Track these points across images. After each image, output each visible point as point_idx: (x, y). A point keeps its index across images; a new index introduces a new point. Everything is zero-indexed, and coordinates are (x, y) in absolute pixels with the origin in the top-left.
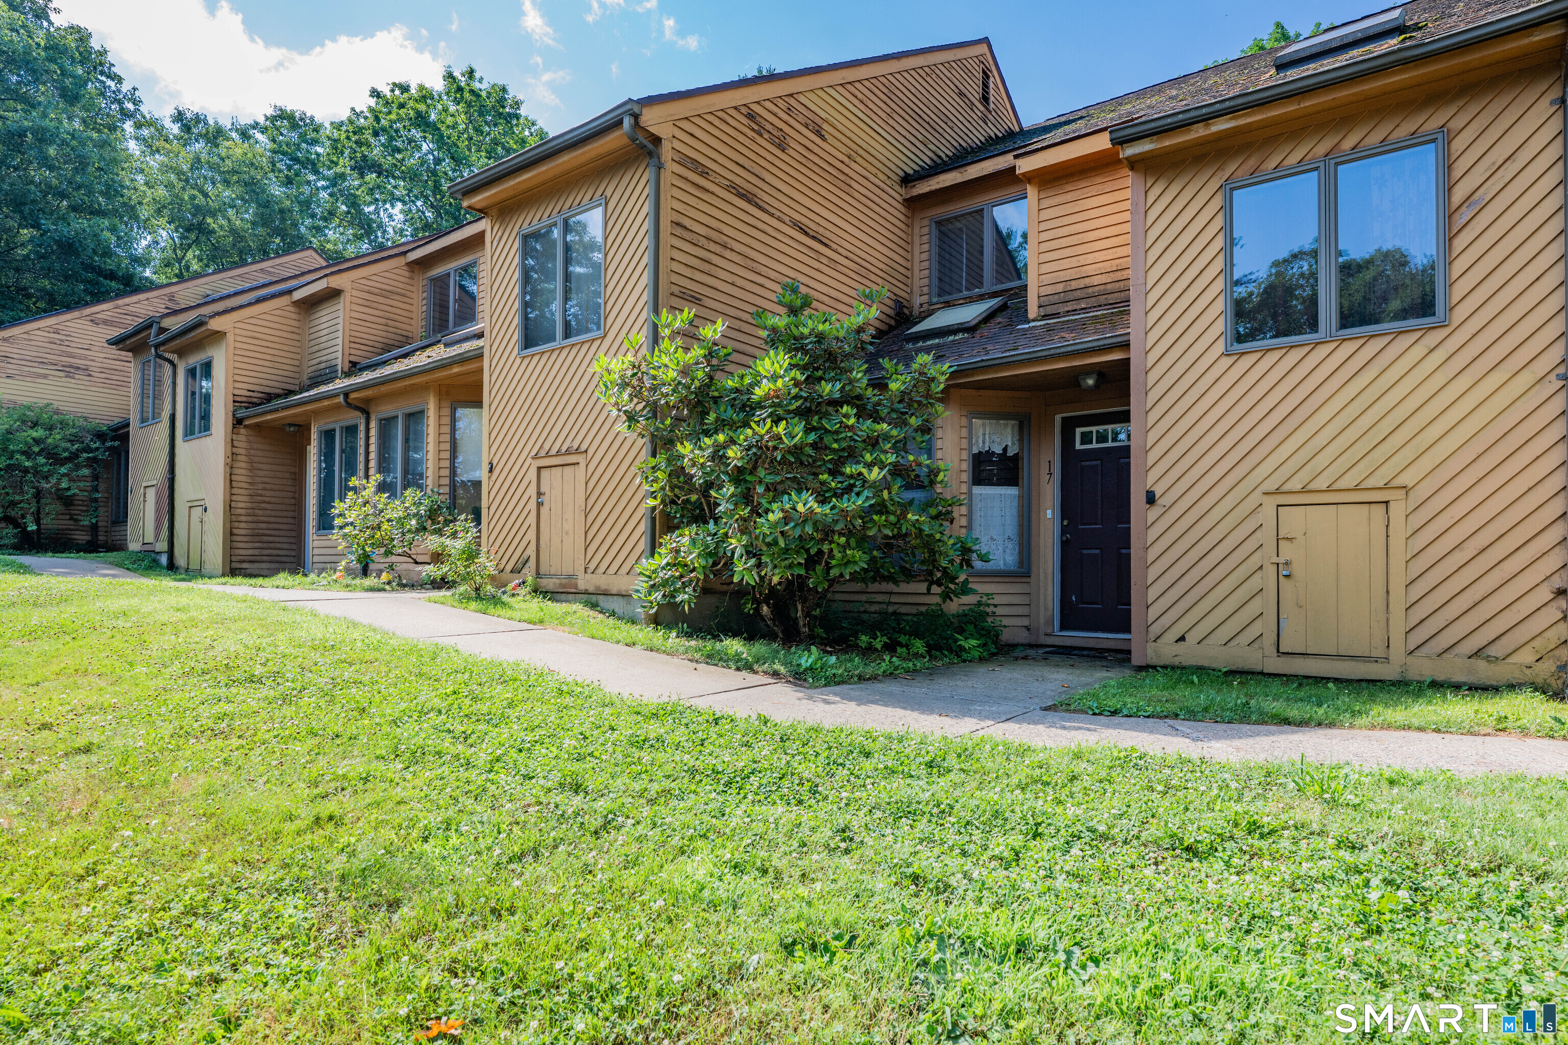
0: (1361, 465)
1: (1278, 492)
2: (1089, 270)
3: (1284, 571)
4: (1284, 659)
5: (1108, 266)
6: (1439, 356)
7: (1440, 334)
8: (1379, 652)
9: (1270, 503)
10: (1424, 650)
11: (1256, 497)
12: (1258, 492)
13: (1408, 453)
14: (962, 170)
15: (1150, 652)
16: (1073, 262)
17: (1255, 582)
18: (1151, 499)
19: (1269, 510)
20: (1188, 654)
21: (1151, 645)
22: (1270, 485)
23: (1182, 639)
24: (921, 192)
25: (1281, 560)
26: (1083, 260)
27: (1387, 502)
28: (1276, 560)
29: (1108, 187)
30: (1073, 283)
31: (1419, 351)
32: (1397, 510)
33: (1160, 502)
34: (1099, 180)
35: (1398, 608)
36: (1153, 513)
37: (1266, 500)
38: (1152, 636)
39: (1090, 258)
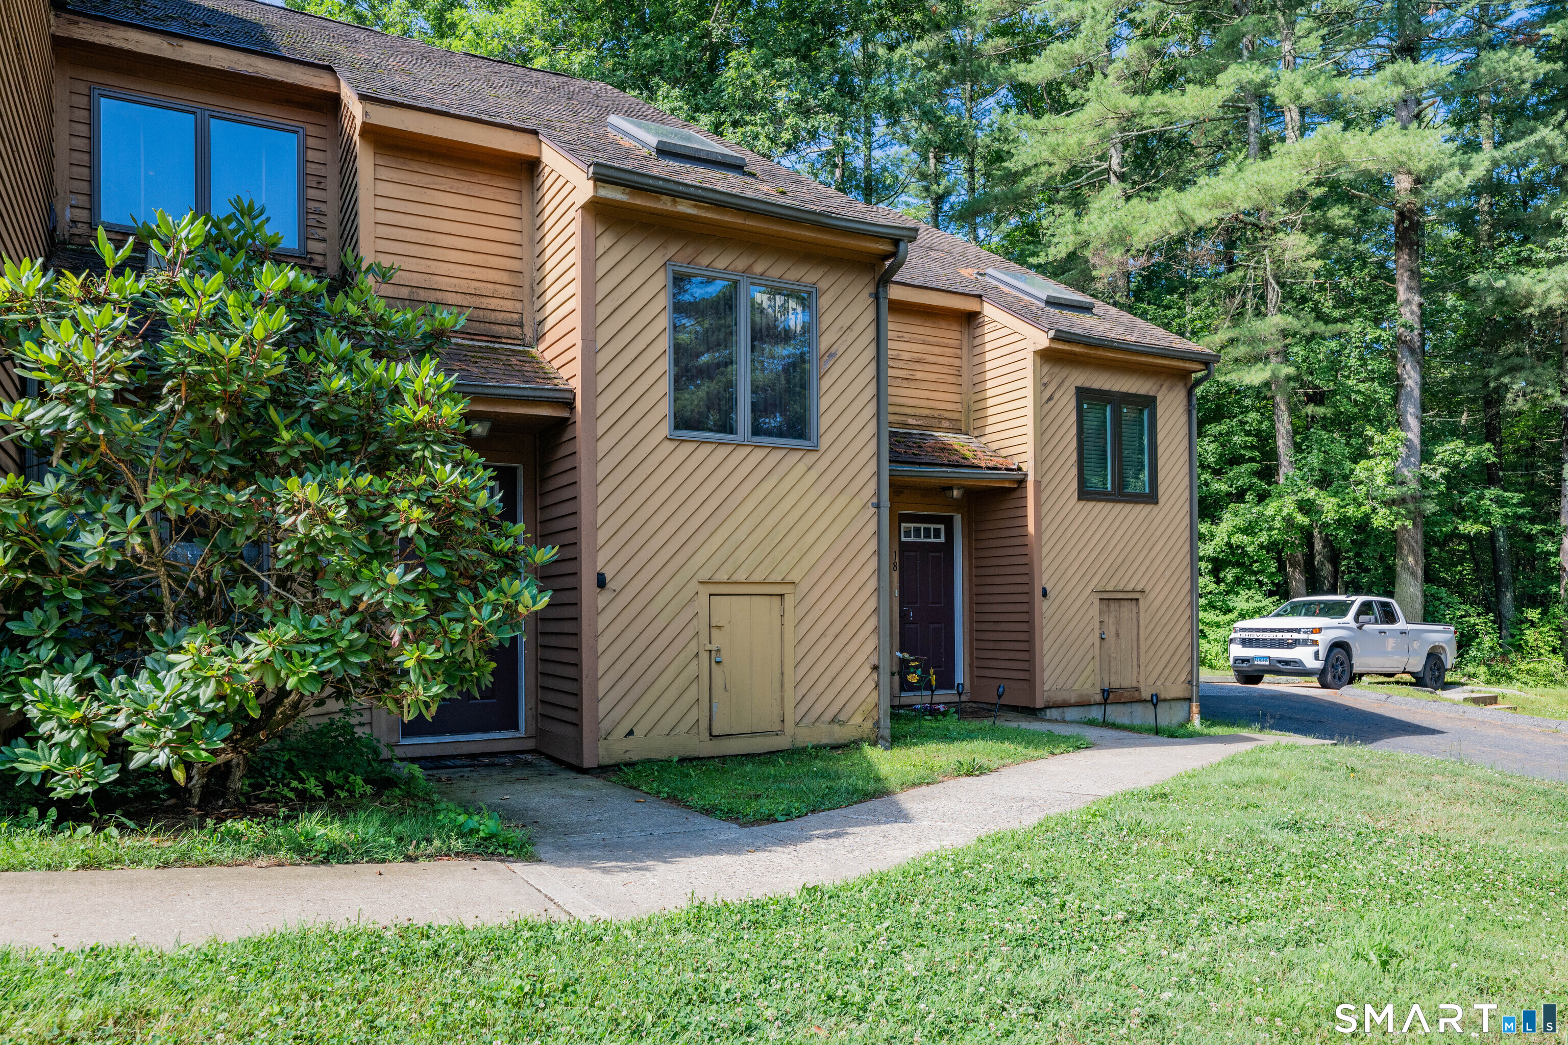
0: (766, 562)
1: (709, 582)
2: (443, 283)
3: (715, 658)
4: (716, 742)
5: (464, 286)
6: (813, 475)
7: (812, 457)
8: (777, 727)
9: (705, 591)
10: (805, 721)
11: (693, 586)
12: (694, 581)
13: (795, 554)
14: (175, 41)
15: (601, 752)
16: (422, 266)
17: (692, 669)
18: (601, 582)
19: (703, 599)
20: (636, 749)
21: (602, 743)
22: (704, 575)
23: (631, 733)
24: (91, 39)
25: (713, 647)
26: (434, 267)
27: (782, 595)
28: (709, 647)
29: (464, 188)
30: (421, 292)
31: (801, 468)
32: (789, 601)
33: (609, 586)
34: (452, 174)
35: (789, 686)
36: (603, 599)
37: (701, 587)
38: (603, 733)
39: (443, 268)
